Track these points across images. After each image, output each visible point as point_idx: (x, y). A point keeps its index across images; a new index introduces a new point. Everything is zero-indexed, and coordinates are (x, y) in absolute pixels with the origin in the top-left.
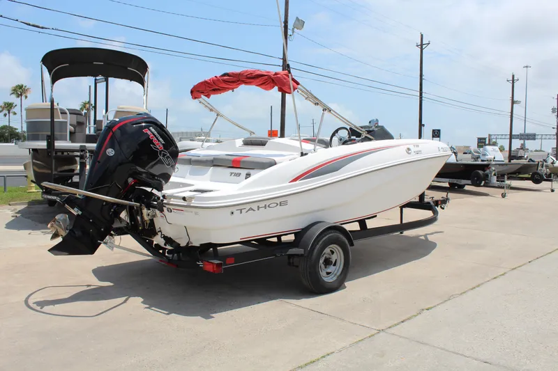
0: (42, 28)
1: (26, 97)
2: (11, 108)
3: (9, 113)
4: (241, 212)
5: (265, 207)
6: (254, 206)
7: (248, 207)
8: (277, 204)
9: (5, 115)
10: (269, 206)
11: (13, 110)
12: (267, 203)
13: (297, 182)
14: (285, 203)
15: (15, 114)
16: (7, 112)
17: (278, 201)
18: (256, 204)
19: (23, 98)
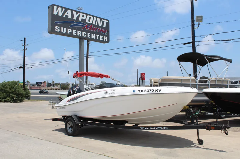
0: (230, 40)
8: (64, 108)
10: (62, 108)
13: (67, 102)
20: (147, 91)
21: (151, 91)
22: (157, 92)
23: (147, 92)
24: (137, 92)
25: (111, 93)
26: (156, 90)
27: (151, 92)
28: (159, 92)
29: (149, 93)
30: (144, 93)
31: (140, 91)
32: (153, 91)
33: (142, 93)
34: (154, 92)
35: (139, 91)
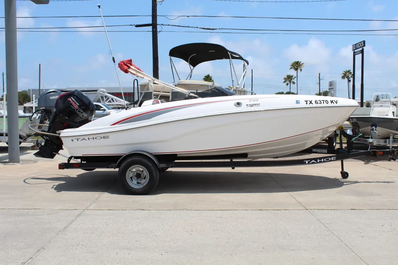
0: (213, 29)
1: (301, 70)
2: (292, 79)
3: (290, 83)
4: (78, 140)
5: (93, 138)
6: (86, 138)
7: (82, 138)
8: (102, 138)
9: (287, 84)
10: (96, 138)
11: (293, 81)
12: (95, 137)
13: (116, 125)
14: (108, 137)
15: (294, 83)
16: (289, 82)
17: (102, 136)
18: (88, 137)
19: (299, 70)
20: (319, 102)
21: (325, 102)
22: (333, 105)
23: (319, 104)
24: (303, 104)
25: (252, 106)
26: (332, 102)
27: (325, 105)
28: (335, 105)
29: (322, 105)
30: (314, 105)
31: (308, 102)
32: (327, 102)
33: (311, 105)
34: (330, 104)
35: (306, 101)
